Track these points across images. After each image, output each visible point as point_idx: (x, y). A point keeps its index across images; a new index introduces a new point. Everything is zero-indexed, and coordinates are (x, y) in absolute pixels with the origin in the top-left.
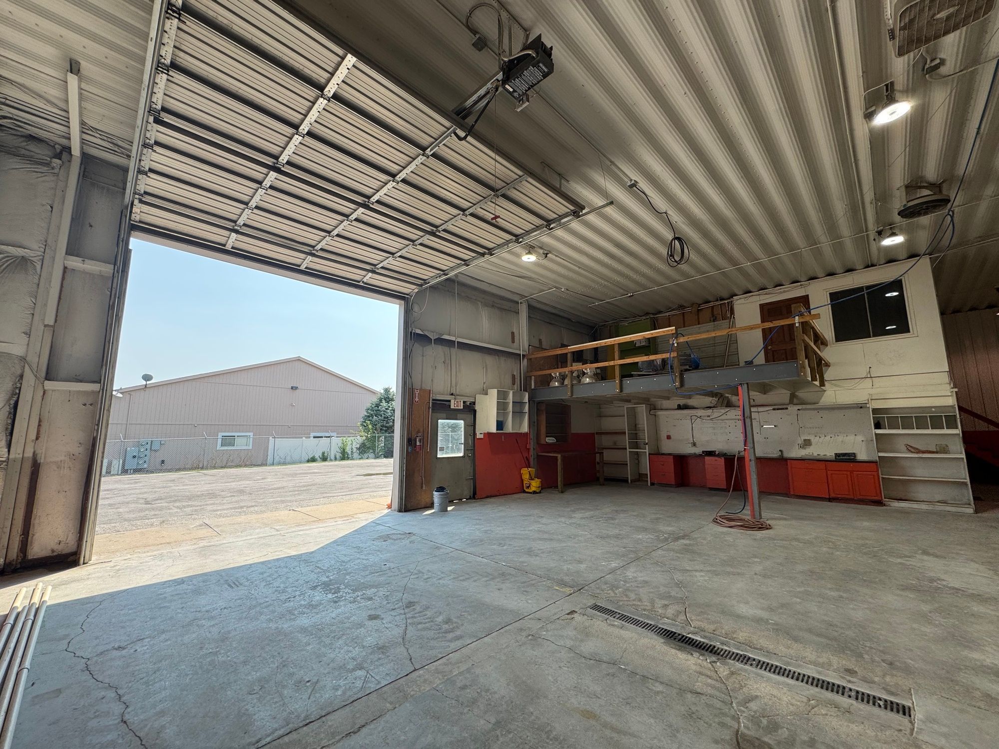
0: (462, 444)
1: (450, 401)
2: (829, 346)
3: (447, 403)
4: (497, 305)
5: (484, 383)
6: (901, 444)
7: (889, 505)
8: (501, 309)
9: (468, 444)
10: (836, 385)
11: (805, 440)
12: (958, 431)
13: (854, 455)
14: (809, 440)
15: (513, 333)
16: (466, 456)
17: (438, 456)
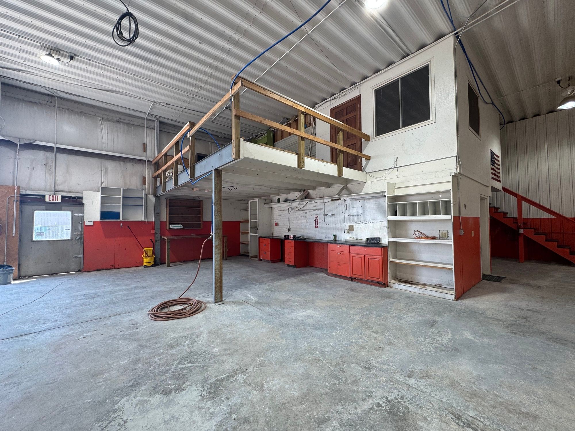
0: (69, 230)
1: (44, 196)
2: (371, 141)
3: (42, 198)
4: (124, 121)
5: (102, 183)
6: (412, 229)
7: (392, 287)
8: (128, 124)
9: (77, 230)
10: (373, 177)
11: (349, 226)
12: (450, 217)
13: (379, 239)
14: (353, 226)
15: (144, 144)
16: (74, 239)
17: (34, 239)
